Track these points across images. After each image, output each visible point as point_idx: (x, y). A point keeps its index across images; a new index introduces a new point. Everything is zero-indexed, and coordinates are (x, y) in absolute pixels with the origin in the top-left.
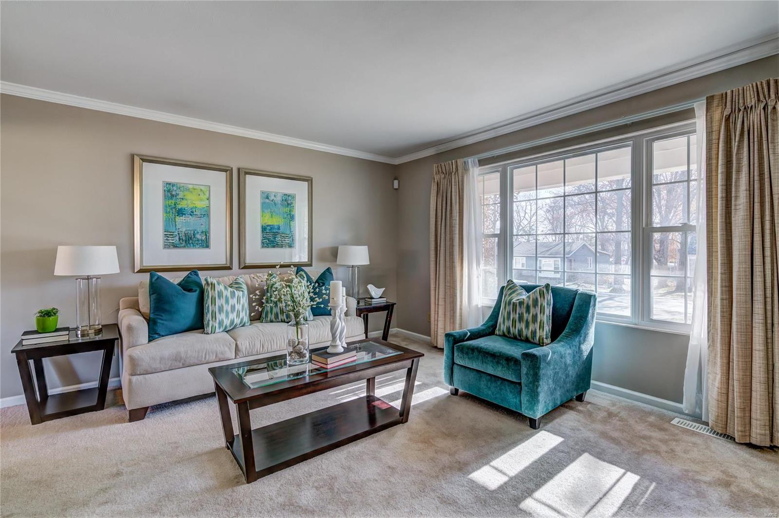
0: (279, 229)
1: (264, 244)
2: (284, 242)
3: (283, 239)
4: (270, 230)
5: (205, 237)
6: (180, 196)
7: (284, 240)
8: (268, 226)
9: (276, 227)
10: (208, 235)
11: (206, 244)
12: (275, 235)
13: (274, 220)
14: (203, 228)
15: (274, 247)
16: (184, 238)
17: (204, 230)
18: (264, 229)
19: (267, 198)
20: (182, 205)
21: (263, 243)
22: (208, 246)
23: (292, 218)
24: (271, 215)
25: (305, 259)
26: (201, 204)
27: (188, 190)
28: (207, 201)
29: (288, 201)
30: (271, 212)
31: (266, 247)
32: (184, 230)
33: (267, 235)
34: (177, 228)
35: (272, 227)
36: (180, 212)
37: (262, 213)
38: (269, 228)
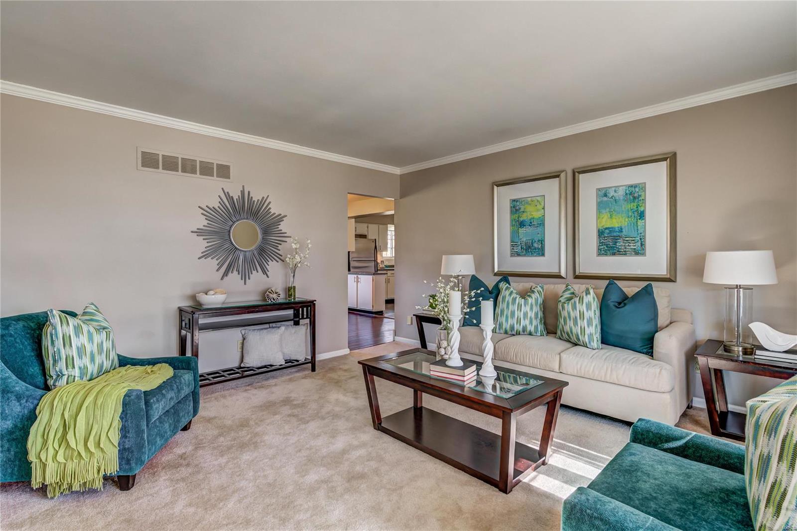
0: (621, 230)
1: (601, 251)
2: (628, 247)
3: (627, 244)
4: (609, 234)
5: (541, 245)
6: (522, 210)
7: (629, 246)
8: (606, 229)
9: (617, 229)
10: (543, 243)
11: (541, 252)
12: (615, 239)
13: (614, 220)
14: (539, 237)
15: (614, 254)
16: (525, 247)
17: (540, 239)
18: (601, 233)
19: (605, 195)
20: (524, 217)
21: (599, 250)
22: (543, 255)
23: (642, 215)
24: (611, 215)
25: (662, 270)
26: (537, 215)
27: (527, 203)
28: (543, 211)
29: (635, 195)
30: (610, 212)
31: (603, 254)
32: (525, 240)
33: (604, 240)
34: (520, 238)
35: (611, 230)
36: (522, 224)
37: (599, 214)
38: (607, 231)
